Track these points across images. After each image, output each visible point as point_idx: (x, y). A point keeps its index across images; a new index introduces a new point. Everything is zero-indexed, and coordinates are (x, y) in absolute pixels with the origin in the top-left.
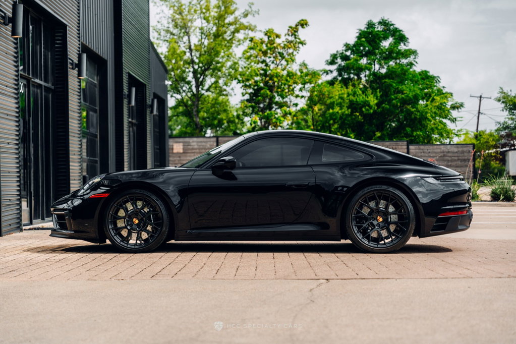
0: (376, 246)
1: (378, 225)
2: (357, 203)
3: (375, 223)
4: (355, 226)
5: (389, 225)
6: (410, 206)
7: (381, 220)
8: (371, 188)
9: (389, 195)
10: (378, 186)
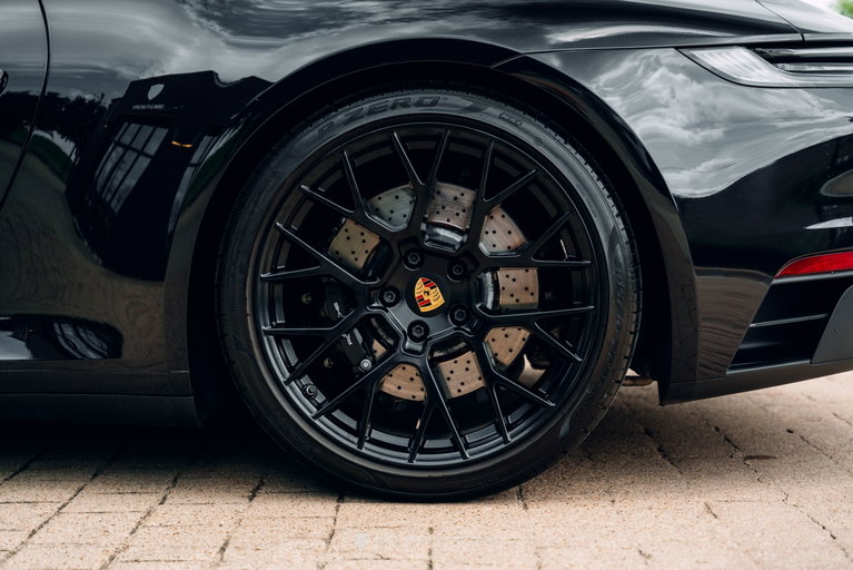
0: (403, 458)
1: (419, 330)
2: (291, 202)
3: (400, 317)
4: (279, 339)
5: (480, 333)
6: (606, 214)
7: (436, 299)
8: (371, 112)
9: (484, 148)
10: (414, 97)
